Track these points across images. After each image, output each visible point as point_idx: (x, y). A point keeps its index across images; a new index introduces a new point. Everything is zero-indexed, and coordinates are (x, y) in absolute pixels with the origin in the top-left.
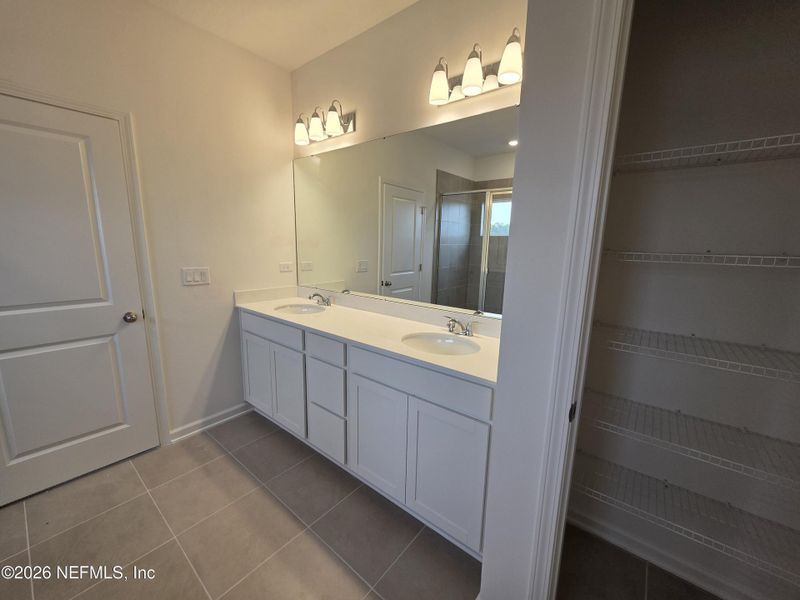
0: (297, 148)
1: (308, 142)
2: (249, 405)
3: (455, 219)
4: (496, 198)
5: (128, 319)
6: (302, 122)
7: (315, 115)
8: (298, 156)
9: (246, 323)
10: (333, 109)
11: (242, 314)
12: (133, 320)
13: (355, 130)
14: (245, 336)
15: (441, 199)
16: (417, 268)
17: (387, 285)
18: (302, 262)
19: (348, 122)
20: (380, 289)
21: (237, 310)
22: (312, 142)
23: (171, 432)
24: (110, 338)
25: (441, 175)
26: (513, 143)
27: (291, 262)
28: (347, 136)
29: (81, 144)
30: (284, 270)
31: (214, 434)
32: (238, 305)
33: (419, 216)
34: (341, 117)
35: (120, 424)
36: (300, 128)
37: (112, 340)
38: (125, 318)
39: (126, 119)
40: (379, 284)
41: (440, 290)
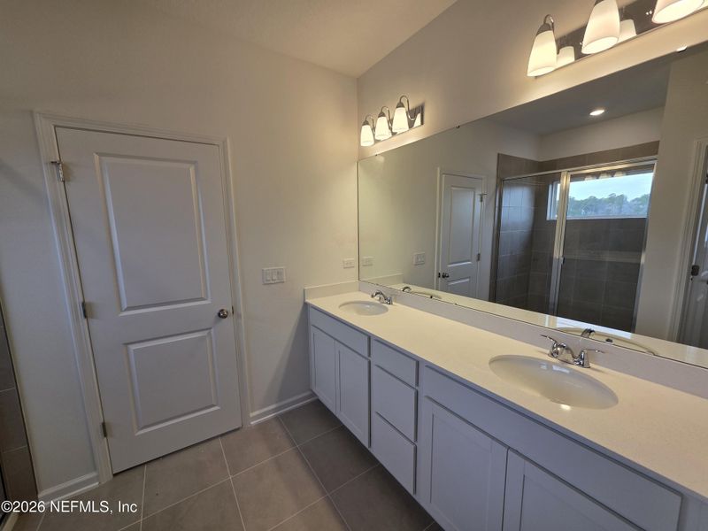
0: (361, 150)
1: (373, 143)
2: (314, 394)
3: (517, 203)
4: (574, 178)
5: (222, 315)
6: (368, 124)
7: (382, 115)
8: (362, 157)
9: (314, 318)
10: (400, 105)
11: (311, 310)
12: (225, 317)
13: (422, 123)
14: (312, 330)
15: (502, 182)
16: (475, 257)
17: (444, 277)
18: (364, 257)
19: (415, 116)
20: (437, 283)
21: (306, 305)
22: (376, 141)
23: (252, 415)
24: (207, 331)
25: (502, 159)
26: (597, 113)
27: (354, 259)
28: (413, 131)
29: (192, 169)
30: (348, 266)
31: (285, 419)
32: (307, 301)
33: (478, 203)
34: (409, 112)
35: (213, 406)
36: (366, 130)
37: (209, 334)
38: (219, 314)
39: (224, 142)
40: (436, 275)
41: (499, 279)
